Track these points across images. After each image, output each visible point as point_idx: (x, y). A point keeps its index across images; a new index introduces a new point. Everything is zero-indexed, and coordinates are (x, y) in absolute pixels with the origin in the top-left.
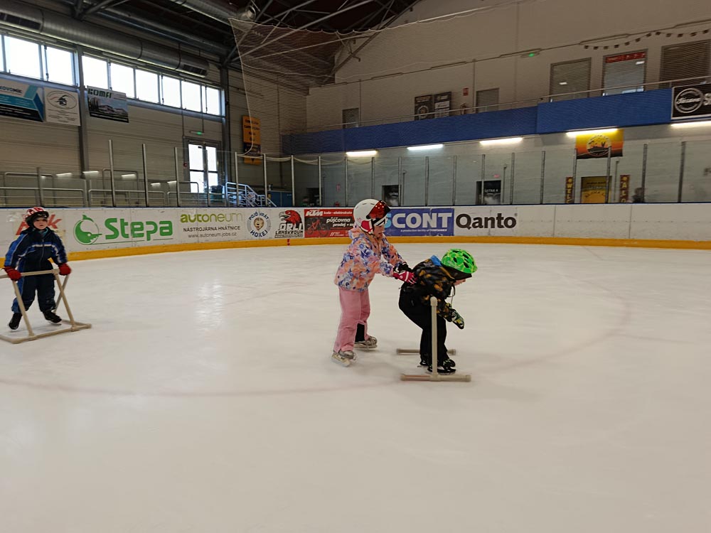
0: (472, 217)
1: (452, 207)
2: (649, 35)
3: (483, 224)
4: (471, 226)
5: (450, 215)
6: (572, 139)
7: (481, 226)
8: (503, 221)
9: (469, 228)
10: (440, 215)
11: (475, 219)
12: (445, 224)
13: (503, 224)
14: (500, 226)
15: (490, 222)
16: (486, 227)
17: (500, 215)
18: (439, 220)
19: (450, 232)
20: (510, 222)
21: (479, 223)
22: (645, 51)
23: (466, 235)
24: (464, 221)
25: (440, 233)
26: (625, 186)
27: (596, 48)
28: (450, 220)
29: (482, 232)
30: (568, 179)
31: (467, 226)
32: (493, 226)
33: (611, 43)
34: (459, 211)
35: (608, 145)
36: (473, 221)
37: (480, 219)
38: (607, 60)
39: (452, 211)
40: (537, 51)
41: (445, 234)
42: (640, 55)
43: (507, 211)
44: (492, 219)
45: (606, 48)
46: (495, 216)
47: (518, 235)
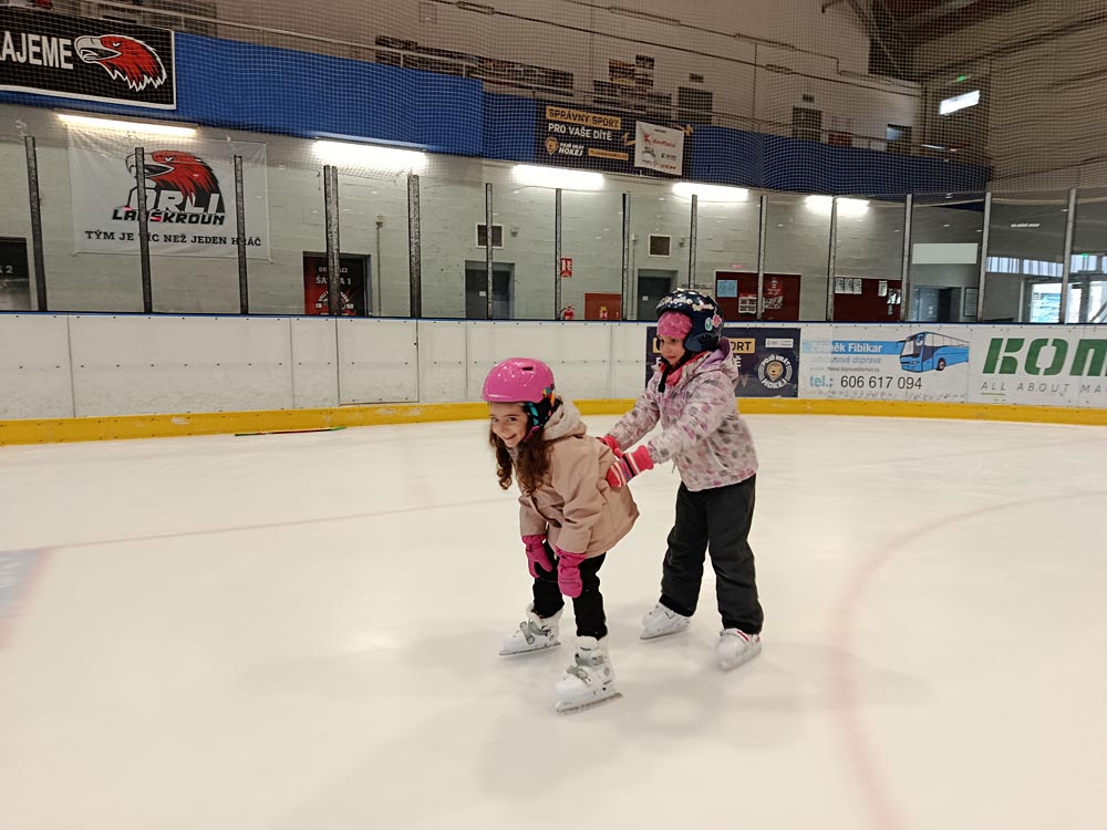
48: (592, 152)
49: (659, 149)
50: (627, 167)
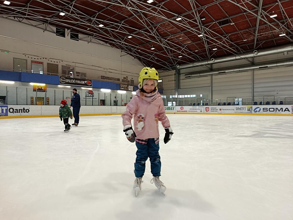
0: (14, 109)
1: (7, 105)
2: (44, 58)
3: (18, 111)
4: (14, 112)
5: (6, 108)
6: (32, 85)
7: (17, 112)
8: (25, 110)
9: (13, 113)
10: (3, 108)
11: (15, 110)
12: (4, 112)
13: (25, 111)
14: (24, 112)
15: (21, 111)
16: (19, 112)
17: (24, 108)
18: (2, 110)
19: (6, 115)
20: (27, 111)
21: (17, 111)
22: (43, 62)
23: (13, 116)
24: (11, 110)
25: (3, 115)
26: (48, 100)
27: (28, 57)
28: (6, 110)
29: (18, 114)
30: (31, 97)
31: (13, 112)
32: (22, 112)
33: (33, 57)
34: (9, 107)
35: (43, 88)
36: (15, 111)
37: (17, 110)
38: (32, 62)
39: (7, 107)
40: (8, 52)
41: (5, 115)
42: (42, 63)
43: (26, 107)
44: (21, 110)
45: (32, 58)
46: (22, 109)
47: (30, 115)
48: (125, 89)
49: (131, 88)
50: (128, 90)
